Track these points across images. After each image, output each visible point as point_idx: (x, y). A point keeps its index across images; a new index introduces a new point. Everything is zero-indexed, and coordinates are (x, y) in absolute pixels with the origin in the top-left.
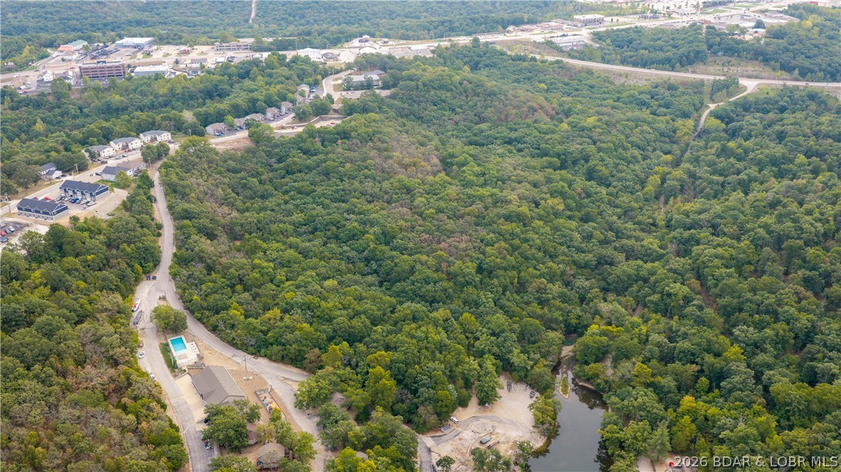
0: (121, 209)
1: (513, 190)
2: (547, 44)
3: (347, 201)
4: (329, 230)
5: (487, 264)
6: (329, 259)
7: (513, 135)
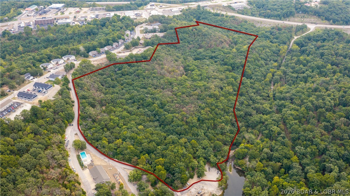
0: (58, 95)
1: (213, 82)
2: (228, 7)
3: (147, 89)
4: (139, 102)
5: (201, 118)
6: (140, 115)
7: (213, 55)
